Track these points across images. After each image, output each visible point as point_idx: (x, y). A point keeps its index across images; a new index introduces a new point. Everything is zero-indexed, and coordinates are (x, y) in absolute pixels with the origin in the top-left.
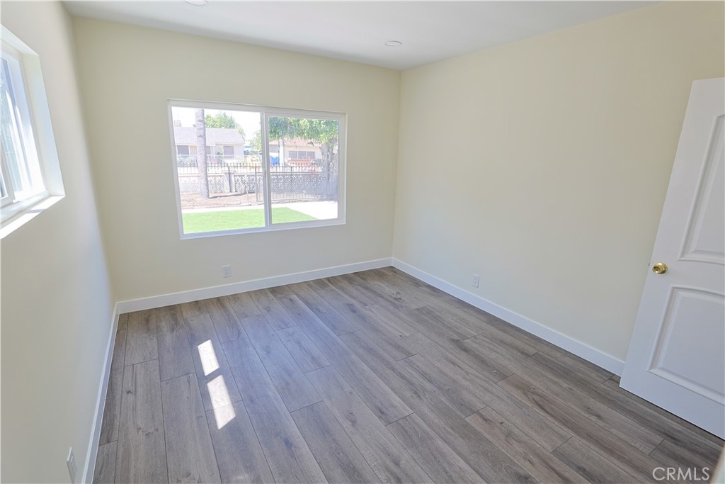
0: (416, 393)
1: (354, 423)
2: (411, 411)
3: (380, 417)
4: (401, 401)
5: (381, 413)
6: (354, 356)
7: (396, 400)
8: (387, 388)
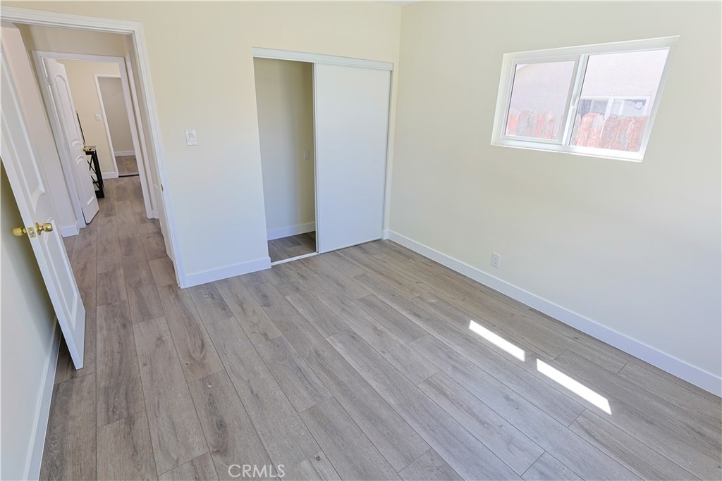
0: (319, 355)
1: (375, 329)
2: (328, 339)
3: (355, 333)
4: (335, 347)
5: (354, 337)
6: (392, 401)
7: (339, 348)
8: (348, 359)
